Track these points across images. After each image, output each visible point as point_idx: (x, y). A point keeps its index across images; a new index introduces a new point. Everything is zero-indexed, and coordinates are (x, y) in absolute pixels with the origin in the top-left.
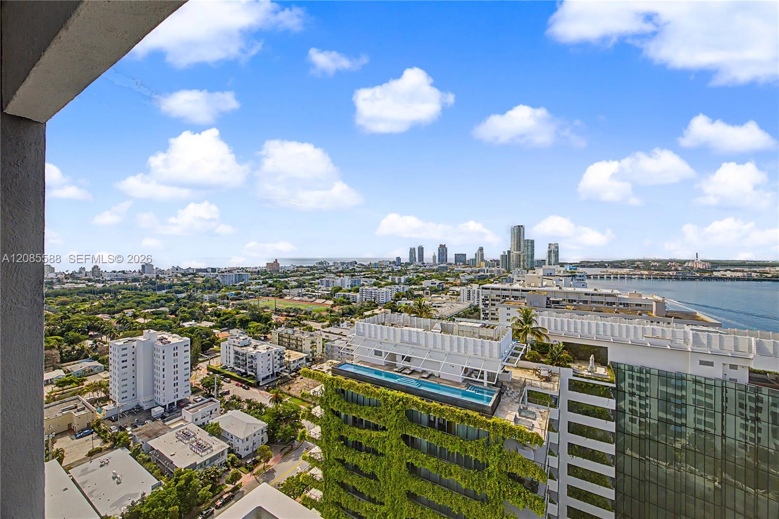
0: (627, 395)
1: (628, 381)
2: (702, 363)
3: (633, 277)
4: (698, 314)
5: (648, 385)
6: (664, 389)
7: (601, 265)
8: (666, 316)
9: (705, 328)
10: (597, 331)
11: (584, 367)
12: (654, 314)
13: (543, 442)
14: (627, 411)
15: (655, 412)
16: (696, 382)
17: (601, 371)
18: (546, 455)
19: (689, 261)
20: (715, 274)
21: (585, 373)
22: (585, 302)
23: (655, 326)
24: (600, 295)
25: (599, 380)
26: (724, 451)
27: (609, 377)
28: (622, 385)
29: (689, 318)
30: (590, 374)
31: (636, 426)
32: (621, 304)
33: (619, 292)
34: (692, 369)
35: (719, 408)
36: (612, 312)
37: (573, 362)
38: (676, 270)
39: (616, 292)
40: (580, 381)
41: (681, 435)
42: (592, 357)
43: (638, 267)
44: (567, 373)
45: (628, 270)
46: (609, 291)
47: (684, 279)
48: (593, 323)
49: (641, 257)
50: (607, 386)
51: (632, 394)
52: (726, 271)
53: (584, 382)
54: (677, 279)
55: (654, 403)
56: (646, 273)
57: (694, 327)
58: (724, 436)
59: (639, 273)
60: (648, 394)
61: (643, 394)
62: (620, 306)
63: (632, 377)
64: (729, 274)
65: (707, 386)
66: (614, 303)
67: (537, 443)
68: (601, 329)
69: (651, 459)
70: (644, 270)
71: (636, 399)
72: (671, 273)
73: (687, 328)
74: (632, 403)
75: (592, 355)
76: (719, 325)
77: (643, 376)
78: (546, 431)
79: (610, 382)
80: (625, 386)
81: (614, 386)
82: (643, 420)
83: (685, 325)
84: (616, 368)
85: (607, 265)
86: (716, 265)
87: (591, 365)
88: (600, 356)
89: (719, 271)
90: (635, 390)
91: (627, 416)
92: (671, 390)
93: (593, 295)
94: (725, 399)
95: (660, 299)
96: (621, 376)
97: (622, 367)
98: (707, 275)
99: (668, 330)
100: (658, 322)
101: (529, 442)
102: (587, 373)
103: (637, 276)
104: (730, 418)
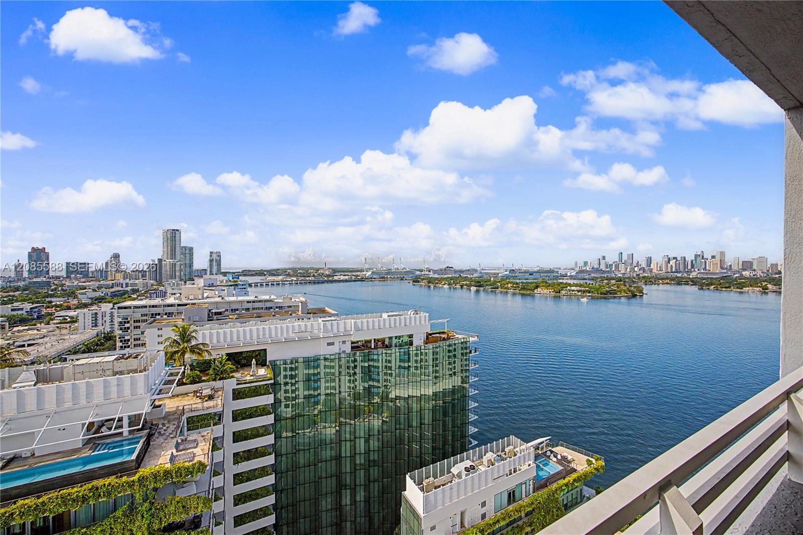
0: (282, 386)
1: (283, 373)
2: (329, 344)
3: (286, 283)
4: (326, 309)
5: (297, 372)
6: (306, 372)
7: (260, 273)
8: (308, 313)
9: (330, 319)
10: (258, 335)
11: (247, 373)
12: (300, 313)
13: (206, 466)
14: (283, 400)
15: (302, 392)
16: (325, 359)
17: (262, 371)
18: (211, 478)
19: (321, 269)
20: (336, 278)
21: (248, 378)
22: (248, 309)
23: (301, 323)
24: (260, 301)
25: (260, 381)
26: (340, 403)
27: (268, 375)
28: (278, 379)
29: (320, 312)
30: (252, 378)
31: (290, 409)
32: (277, 307)
33: (275, 297)
34: (323, 350)
35: (337, 374)
36: (270, 316)
37: (237, 371)
38: (314, 276)
39: (273, 297)
40: (244, 388)
41: (317, 403)
42: (254, 361)
43: (289, 275)
44: (230, 384)
45: (282, 277)
46: (267, 297)
47: (318, 283)
48: (254, 328)
49: (291, 266)
50: (266, 385)
51: (286, 384)
52: (340, 275)
53: (246, 387)
54: (314, 283)
55: (300, 385)
56: (295, 279)
57: (324, 319)
58: (340, 392)
59: (290, 280)
60: (297, 379)
61: (293, 381)
62: (277, 309)
63: (285, 369)
64: (342, 278)
65: (332, 360)
66: (271, 308)
67: (199, 472)
68: (261, 333)
69: (300, 431)
70: (294, 276)
71: (289, 387)
72: (310, 278)
73: (320, 320)
74: (286, 391)
75: (254, 359)
76: (337, 315)
77: (293, 366)
78: (210, 452)
79: (268, 380)
80: (281, 379)
81: (272, 381)
82: (294, 402)
83: (319, 319)
84: (274, 366)
85: (266, 273)
86: (335, 271)
87: (252, 368)
88: (260, 357)
89: (337, 275)
90: (288, 380)
91: (283, 405)
92: (311, 371)
93: (254, 302)
94: (340, 366)
95: (303, 299)
96: (277, 371)
97: (278, 363)
98: (330, 279)
99: (309, 324)
100: (303, 319)
101: (190, 476)
102: (250, 378)
103: (288, 282)
104: (342, 378)
